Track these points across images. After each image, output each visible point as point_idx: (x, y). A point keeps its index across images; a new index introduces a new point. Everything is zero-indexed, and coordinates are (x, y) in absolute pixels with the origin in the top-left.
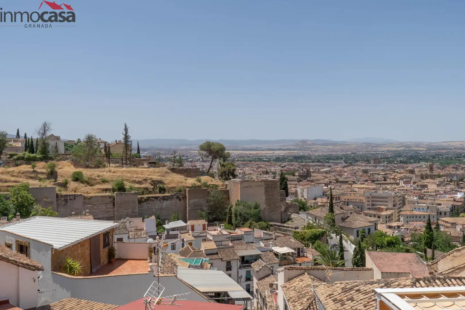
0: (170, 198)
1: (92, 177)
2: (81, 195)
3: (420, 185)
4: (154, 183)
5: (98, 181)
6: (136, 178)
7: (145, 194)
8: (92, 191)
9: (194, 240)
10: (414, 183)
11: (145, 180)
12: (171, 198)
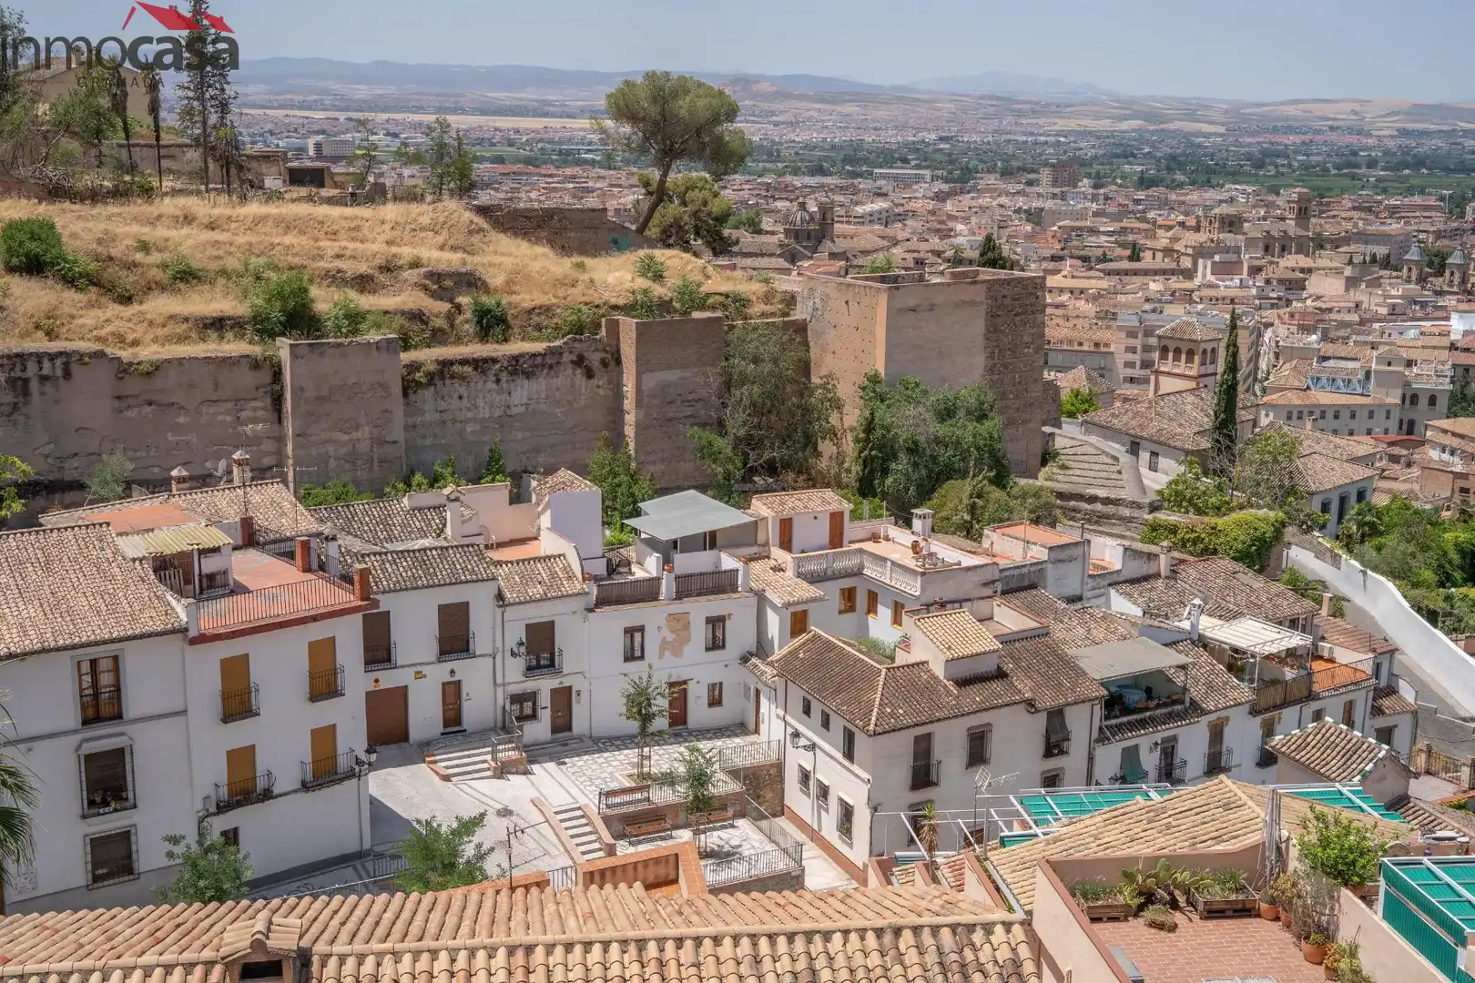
0: (543, 365)
1: (114, 252)
2: (100, 355)
3: (1281, 281)
4: (441, 283)
5: (156, 274)
6: (338, 256)
7: (416, 347)
8: (141, 329)
9: (814, 600)
10: (1255, 270)
11: (388, 268)
12: (551, 367)
